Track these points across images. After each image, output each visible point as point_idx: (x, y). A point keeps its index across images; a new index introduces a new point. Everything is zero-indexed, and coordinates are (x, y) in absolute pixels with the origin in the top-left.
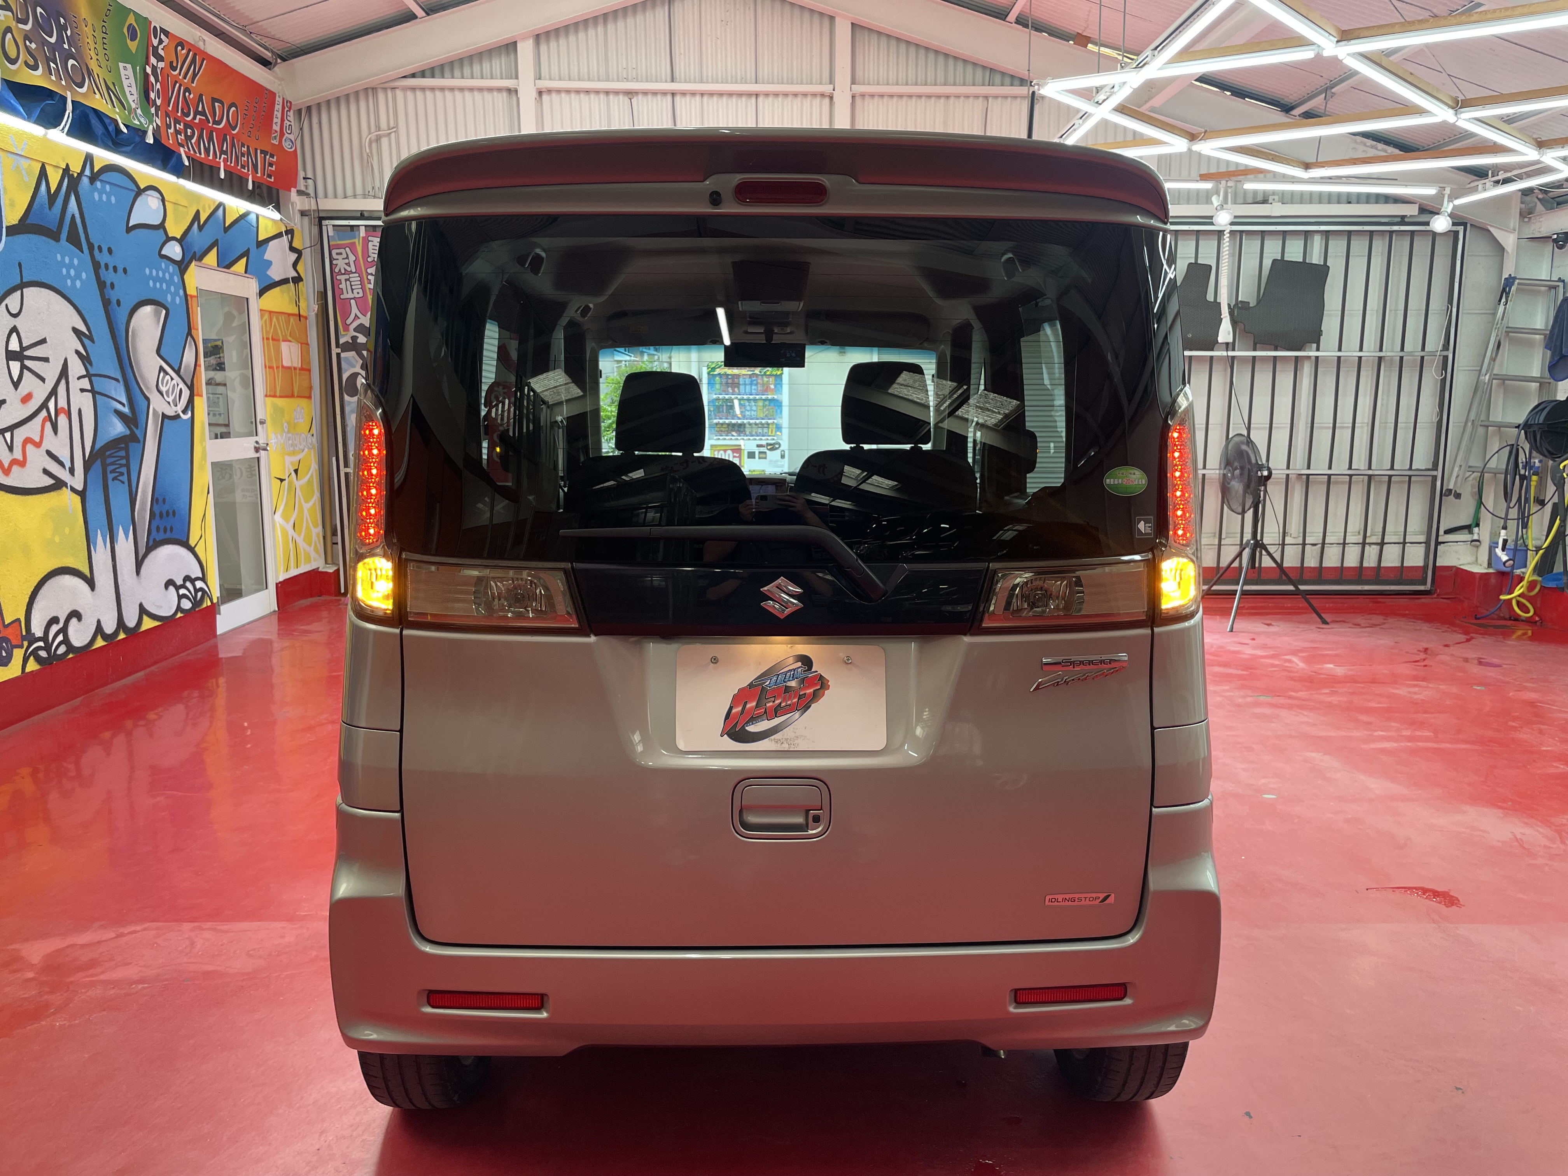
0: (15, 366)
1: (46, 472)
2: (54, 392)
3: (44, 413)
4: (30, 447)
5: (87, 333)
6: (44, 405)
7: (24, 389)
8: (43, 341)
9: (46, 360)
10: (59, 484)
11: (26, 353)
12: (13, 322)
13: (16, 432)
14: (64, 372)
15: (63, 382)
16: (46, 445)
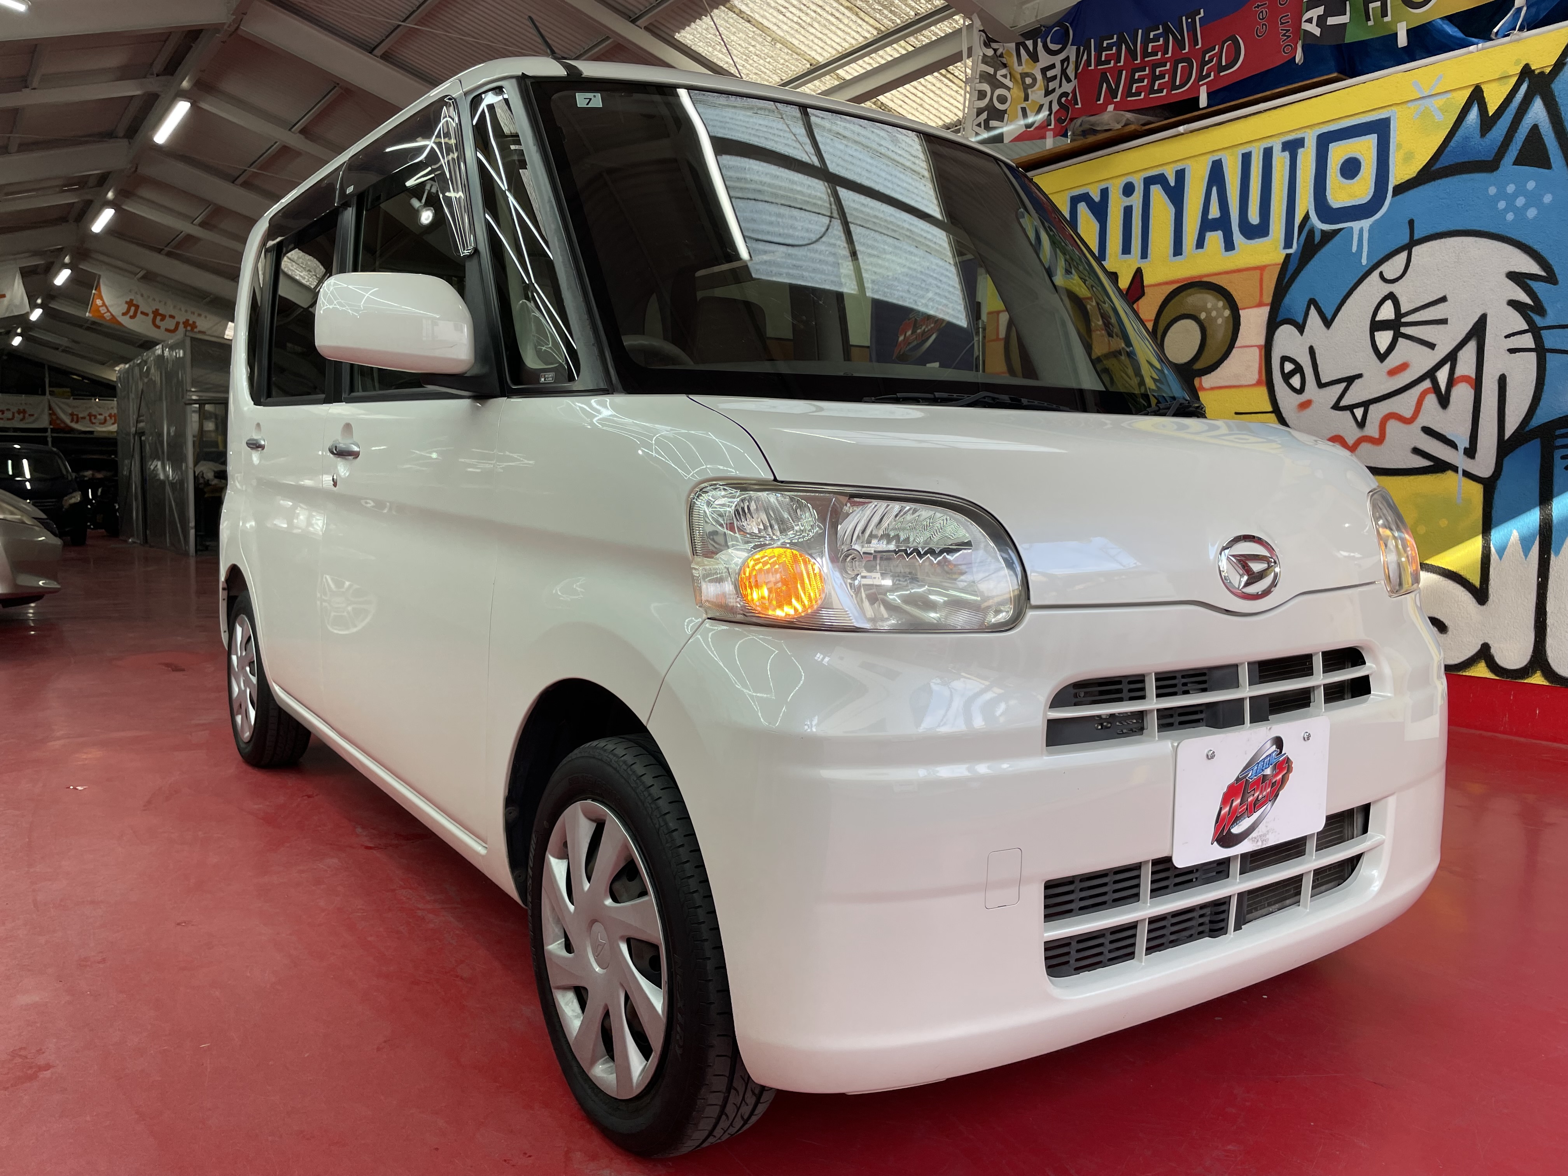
0: (1384, 339)
1: (1416, 451)
2: (1452, 358)
3: (1427, 384)
4: (1392, 426)
5: (1543, 274)
6: (1431, 374)
7: (1393, 360)
8: (1443, 299)
9: (1444, 322)
10: (1439, 466)
11: (1403, 320)
12: (1387, 289)
13: (1372, 408)
14: (1478, 331)
15: (1472, 346)
16: (1424, 420)
